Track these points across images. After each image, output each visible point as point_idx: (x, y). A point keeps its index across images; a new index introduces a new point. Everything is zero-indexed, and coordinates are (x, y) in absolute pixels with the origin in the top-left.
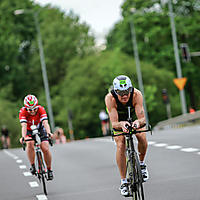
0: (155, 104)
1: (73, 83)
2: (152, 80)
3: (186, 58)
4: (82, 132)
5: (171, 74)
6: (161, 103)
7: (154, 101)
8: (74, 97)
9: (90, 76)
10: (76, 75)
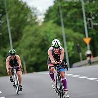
0: (73, 52)
1: (26, 40)
2: (72, 39)
3: (91, 26)
4: (31, 69)
5: (82, 35)
6: (76, 52)
7: (72, 51)
8: (26, 48)
9: (36, 36)
10: (28, 36)
